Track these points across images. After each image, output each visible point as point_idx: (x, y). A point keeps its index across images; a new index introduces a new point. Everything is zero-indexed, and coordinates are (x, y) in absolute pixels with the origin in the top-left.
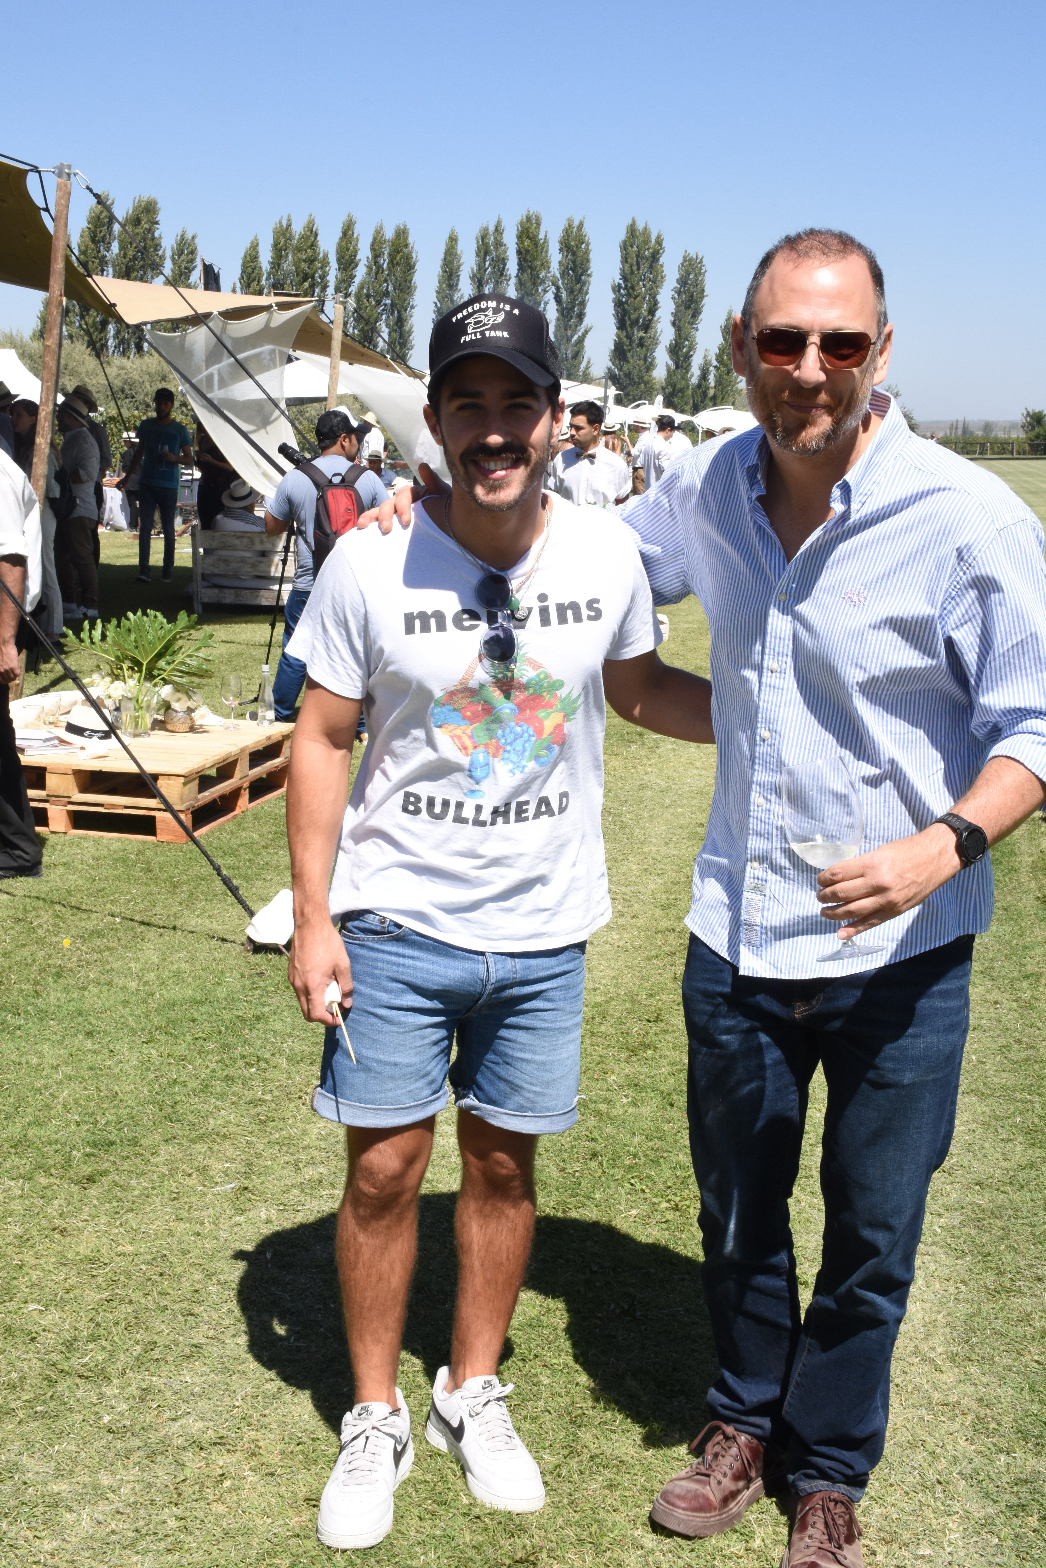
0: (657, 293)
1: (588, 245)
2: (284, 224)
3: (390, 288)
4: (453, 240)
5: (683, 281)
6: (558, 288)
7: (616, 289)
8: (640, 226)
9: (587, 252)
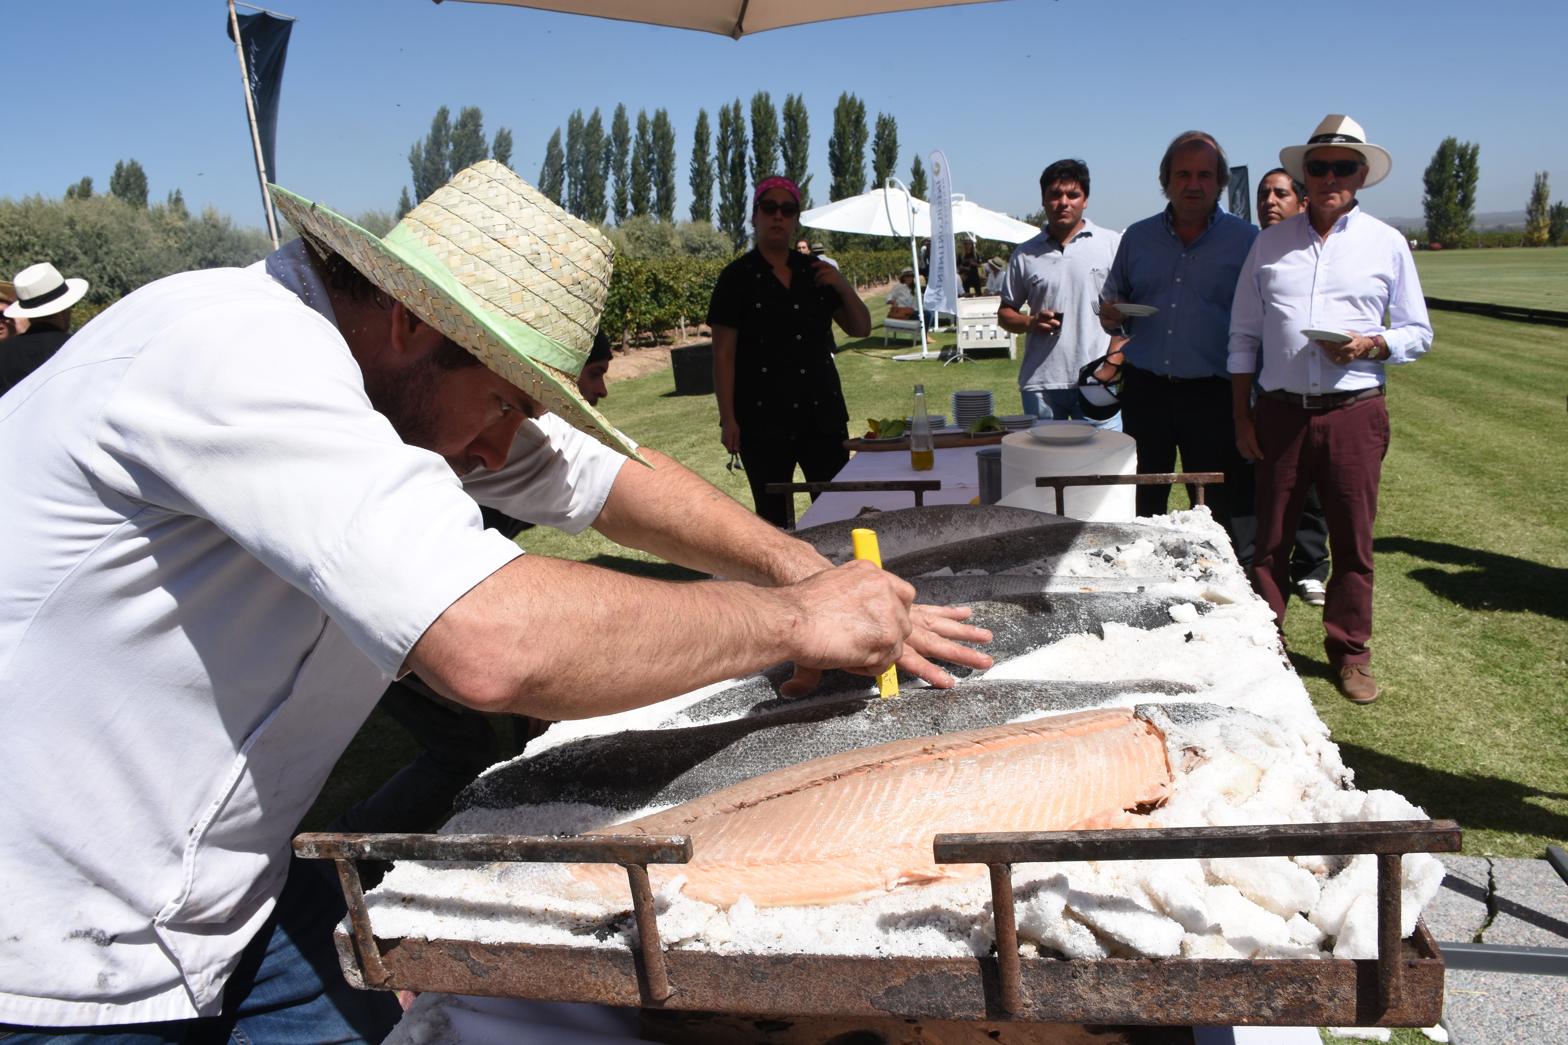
0: (862, 147)
1: (805, 113)
2: (576, 115)
3: (656, 156)
4: (703, 118)
5: (879, 136)
6: (785, 148)
7: (831, 144)
8: (849, 96)
9: (805, 119)
